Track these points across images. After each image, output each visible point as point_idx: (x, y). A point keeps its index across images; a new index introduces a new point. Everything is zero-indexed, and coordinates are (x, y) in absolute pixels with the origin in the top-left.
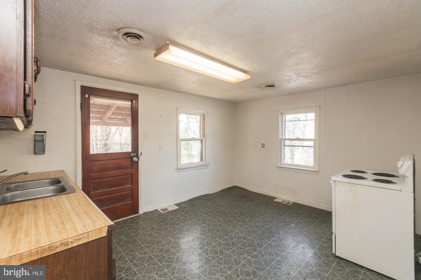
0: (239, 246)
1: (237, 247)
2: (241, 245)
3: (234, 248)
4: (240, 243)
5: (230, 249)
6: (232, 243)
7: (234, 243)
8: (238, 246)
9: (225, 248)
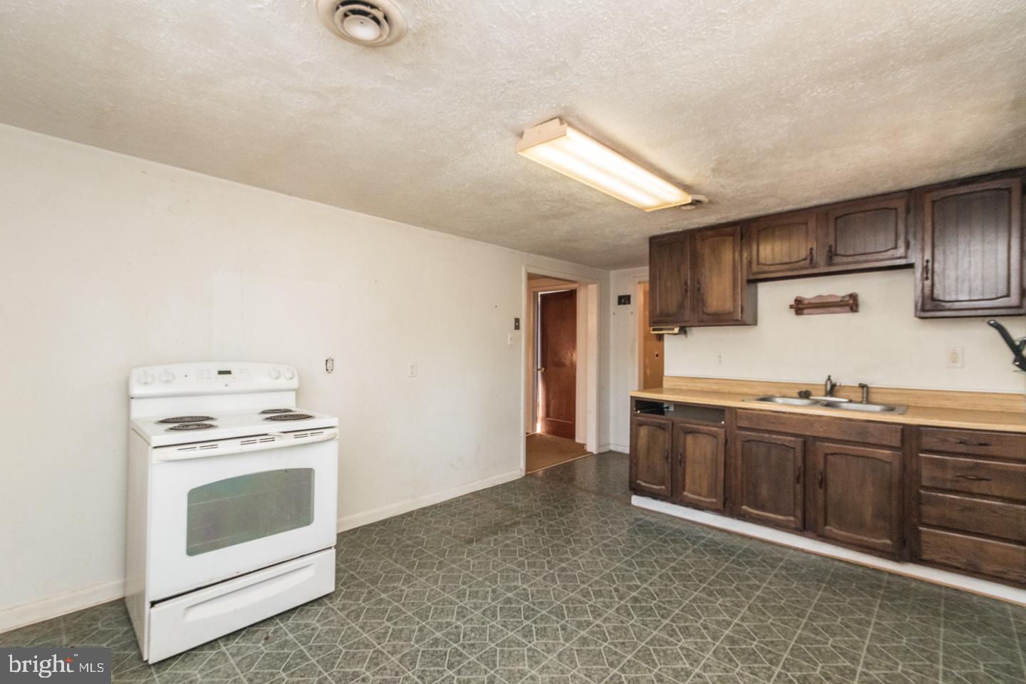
0: (546, 609)
1: (550, 606)
2: (539, 612)
3: (558, 603)
4: (543, 618)
5: (566, 602)
6: (563, 615)
7: (558, 617)
8: (548, 610)
9: (580, 602)
